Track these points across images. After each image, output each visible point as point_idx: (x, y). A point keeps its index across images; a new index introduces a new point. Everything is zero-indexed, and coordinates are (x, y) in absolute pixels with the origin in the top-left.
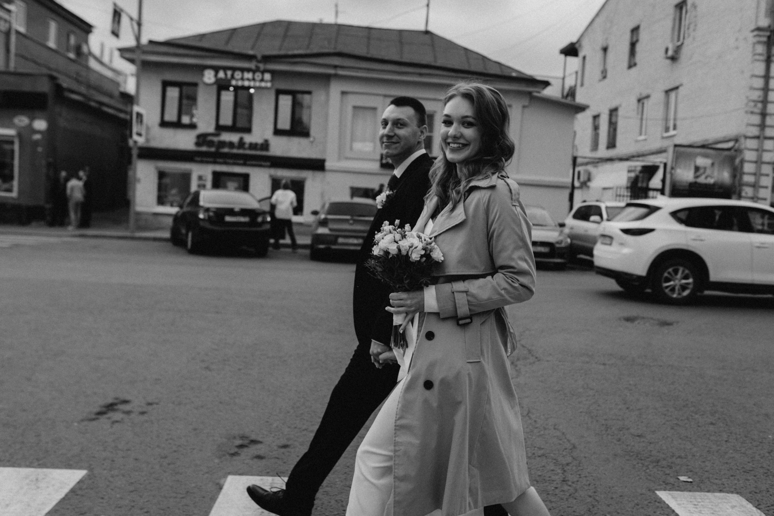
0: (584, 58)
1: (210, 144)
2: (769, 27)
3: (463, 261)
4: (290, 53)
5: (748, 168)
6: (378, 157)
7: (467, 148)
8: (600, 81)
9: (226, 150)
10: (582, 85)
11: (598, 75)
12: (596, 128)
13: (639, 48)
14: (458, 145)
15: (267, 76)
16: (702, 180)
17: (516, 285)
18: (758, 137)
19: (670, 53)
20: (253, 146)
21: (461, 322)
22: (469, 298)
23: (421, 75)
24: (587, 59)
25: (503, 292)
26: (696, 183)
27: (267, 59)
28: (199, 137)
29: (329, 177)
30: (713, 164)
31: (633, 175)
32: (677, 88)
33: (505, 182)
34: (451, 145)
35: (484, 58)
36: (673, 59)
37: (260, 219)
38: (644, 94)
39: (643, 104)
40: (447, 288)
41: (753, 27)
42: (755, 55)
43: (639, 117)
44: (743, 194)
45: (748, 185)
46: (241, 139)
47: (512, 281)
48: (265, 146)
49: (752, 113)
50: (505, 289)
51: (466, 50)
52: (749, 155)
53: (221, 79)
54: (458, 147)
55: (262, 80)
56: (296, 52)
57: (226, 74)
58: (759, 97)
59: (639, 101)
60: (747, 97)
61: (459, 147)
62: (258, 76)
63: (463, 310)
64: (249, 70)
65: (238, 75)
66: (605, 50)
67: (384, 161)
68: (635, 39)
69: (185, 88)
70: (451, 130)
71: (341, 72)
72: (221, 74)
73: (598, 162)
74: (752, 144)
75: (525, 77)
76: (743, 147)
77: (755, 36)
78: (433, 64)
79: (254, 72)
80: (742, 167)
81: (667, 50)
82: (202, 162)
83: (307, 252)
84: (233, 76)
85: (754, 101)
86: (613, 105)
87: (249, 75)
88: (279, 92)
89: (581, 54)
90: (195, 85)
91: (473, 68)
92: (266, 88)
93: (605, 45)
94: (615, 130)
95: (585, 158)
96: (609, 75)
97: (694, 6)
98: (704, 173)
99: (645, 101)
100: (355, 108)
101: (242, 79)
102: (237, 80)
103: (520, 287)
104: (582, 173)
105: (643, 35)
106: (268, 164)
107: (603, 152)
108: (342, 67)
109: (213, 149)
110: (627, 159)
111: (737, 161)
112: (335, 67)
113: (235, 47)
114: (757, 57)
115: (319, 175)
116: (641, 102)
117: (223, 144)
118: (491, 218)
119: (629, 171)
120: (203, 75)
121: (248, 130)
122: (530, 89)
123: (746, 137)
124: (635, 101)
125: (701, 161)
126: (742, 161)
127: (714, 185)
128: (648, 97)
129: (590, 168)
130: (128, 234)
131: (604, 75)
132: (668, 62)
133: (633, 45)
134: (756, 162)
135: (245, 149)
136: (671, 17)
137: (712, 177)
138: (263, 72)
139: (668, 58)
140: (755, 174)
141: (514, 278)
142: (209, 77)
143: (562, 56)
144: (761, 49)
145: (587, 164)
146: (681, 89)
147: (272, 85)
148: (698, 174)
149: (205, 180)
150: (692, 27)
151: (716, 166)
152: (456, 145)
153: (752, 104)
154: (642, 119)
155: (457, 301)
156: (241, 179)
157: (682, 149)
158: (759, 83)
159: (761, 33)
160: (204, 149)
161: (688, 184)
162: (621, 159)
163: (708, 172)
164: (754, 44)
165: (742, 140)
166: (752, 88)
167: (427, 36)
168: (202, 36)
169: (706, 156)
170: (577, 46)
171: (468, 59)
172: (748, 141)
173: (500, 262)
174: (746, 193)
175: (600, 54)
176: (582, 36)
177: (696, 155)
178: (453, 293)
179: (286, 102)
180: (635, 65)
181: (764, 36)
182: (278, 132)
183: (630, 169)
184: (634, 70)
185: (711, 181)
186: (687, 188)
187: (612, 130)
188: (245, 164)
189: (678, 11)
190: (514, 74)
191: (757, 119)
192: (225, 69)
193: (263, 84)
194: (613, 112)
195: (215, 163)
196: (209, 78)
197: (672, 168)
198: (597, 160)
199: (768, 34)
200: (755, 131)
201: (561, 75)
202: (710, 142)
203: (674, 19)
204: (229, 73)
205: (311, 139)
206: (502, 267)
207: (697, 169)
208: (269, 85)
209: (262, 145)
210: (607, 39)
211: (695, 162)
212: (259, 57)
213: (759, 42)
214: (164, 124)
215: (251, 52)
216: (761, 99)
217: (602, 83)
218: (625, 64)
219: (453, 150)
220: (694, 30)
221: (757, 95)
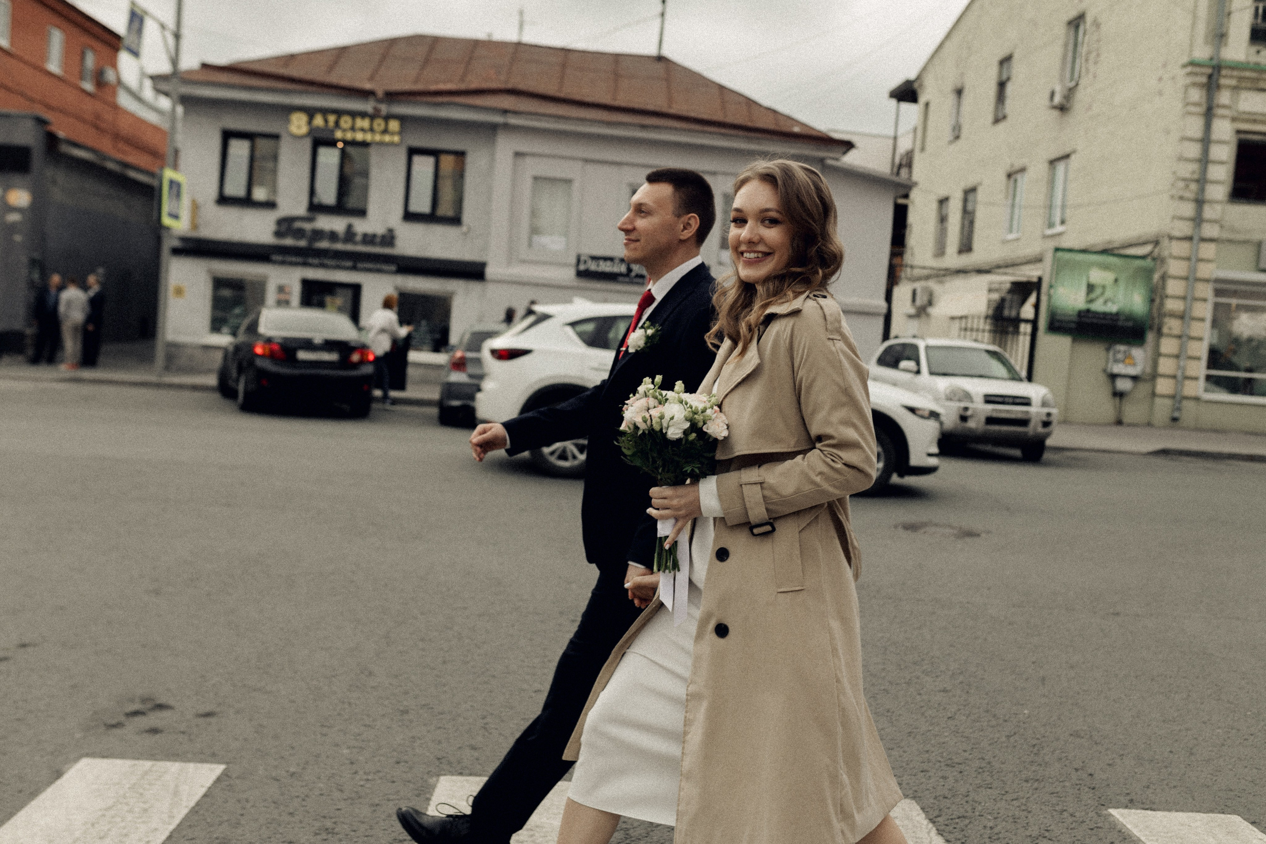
0: (927, 105)
1: (299, 233)
2: (1211, 59)
3: (761, 432)
4: (433, 87)
5: (1174, 287)
6: (573, 261)
8: (951, 142)
9: (324, 244)
10: (923, 149)
11: (948, 135)
12: (943, 219)
13: (1010, 88)
14: (756, 255)
15: (394, 125)
16: (1098, 306)
17: (840, 466)
18: (1190, 239)
19: (1057, 99)
20: (369, 239)
21: (756, 531)
22: (767, 493)
23: (643, 127)
24: (932, 108)
26: (1088, 311)
27: (392, 96)
28: (280, 222)
29: (491, 290)
30: (1116, 280)
31: (996, 296)
32: (1067, 156)
33: (819, 304)
34: (745, 255)
35: (750, 103)
36: (1063, 109)
37: (356, 357)
38: (1017, 166)
39: (1016, 181)
40: (732, 480)
41: (1185, 59)
42: (1188, 104)
43: (1010, 202)
44: (1165, 330)
45: (1173, 315)
46: (350, 227)
47: (833, 460)
48: (389, 239)
49: (1181, 198)
50: (821, 474)
51: (721, 88)
52: (1176, 268)
53: (318, 129)
54: (755, 258)
55: (385, 131)
56: (442, 87)
57: (326, 121)
58: (1193, 172)
59: (1009, 176)
60: (1174, 173)
61: (758, 257)
62: (379, 125)
63: (757, 512)
64: (363, 115)
65: (346, 122)
66: (959, 92)
67: (582, 267)
68: (1004, 77)
69: (261, 143)
71: (513, 120)
72: (319, 121)
73: (944, 275)
74: (1180, 248)
75: (814, 133)
76: (1166, 253)
77: (1189, 74)
78: (665, 109)
79: (372, 117)
80: (1164, 287)
81: (1052, 94)
82: (283, 263)
83: (434, 411)
84: (337, 124)
85: (1184, 180)
86: (969, 183)
87: (365, 123)
88: (413, 152)
89: (922, 99)
90: (276, 137)
91: (730, 119)
92: (391, 144)
93: (959, 86)
94: (972, 223)
95: (924, 268)
96: (965, 133)
97: (1097, 25)
98: (1102, 294)
99: (1019, 176)
100: (536, 178)
101: (353, 129)
102: (344, 130)
103: (846, 468)
104: (919, 292)
105: (1019, 71)
106: (393, 268)
107: (952, 259)
108: (516, 113)
109: (302, 243)
110: (987, 272)
111: (1156, 277)
112: (505, 112)
113: (343, 76)
114: (1192, 109)
115: (474, 287)
116: (1013, 177)
117: (318, 234)
119: (990, 291)
120: (288, 121)
121: (362, 213)
122: (821, 154)
123: (1171, 238)
124: (1003, 178)
125: (1097, 276)
126: (1164, 278)
127: (1117, 314)
128: (1023, 170)
129: (932, 284)
130: (152, 378)
131: (956, 132)
132: (1056, 113)
133: (1002, 85)
134: (1186, 279)
135: (355, 243)
136: (1060, 42)
137: (1114, 303)
138: (387, 118)
139: (1055, 108)
140: (1184, 298)
141: (835, 455)
142: (298, 124)
143: (893, 102)
144: (1196, 95)
145: (927, 278)
146: (1073, 157)
147: (401, 140)
148: (1093, 296)
149: (289, 293)
150: (1092, 56)
151: (1122, 284)
152: (752, 256)
153: (1181, 184)
154: (1013, 206)
155: (746, 499)
156: (349, 293)
157: (1067, 256)
158: (1194, 150)
159: (1198, 70)
160: (289, 242)
161: (1075, 313)
162: (980, 271)
163: (1108, 294)
164: (1186, 87)
165: (1165, 242)
166: (1181, 159)
167: (660, 66)
168: (291, 58)
169: (1106, 267)
170: (916, 85)
171: (723, 103)
172: (1174, 243)
174: (1170, 329)
175: (951, 99)
176: (924, 69)
177: (1091, 265)
178: (741, 486)
179: (424, 167)
180: (1005, 117)
181: (1202, 74)
182: (410, 216)
183: (993, 286)
184: (1001, 126)
185: (1112, 308)
186: (1075, 319)
187: (966, 223)
188: (354, 268)
189: (1072, 32)
190: (796, 129)
191: (1188, 209)
192: (325, 112)
193: (387, 138)
194: (970, 192)
195: (305, 264)
196: (299, 127)
197: (1051, 286)
198: (942, 272)
199: (1209, 71)
200: (1185, 229)
201: (891, 133)
202: (1116, 245)
203: (1066, 45)
204: (332, 119)
205: (464, 229)
206: (820, 439)
207: (1091, 288)
208: (396, 139)
209: (383, 237)
210: (962, 74)
211: (1088, 277)
212: (380, 93)
213: (1194, 84)
214: (223, 200)
215: (368, 86)
216: (1196, 176)
217: (952, 146)
218: (990, 118)
219: (749, 264)
220: (1096, 63)
221: (1189, 170)
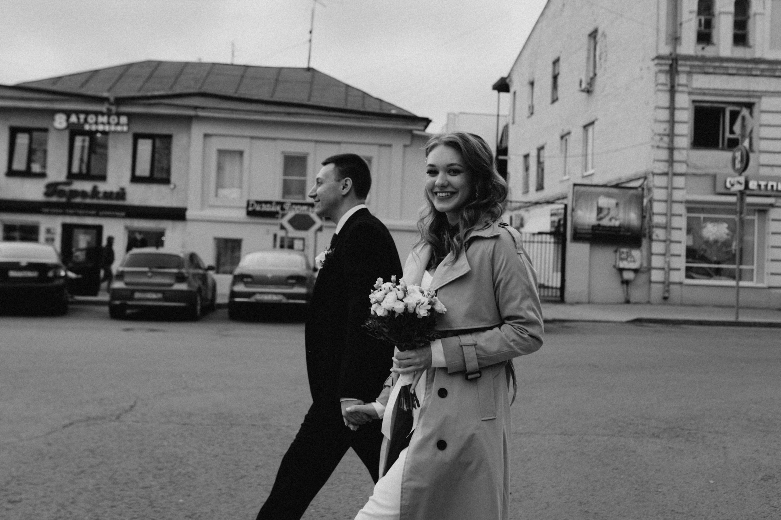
0: (515, 93)
1: (61, 193)
2: (671, 54)
3: (471, 314)
4: (149, 94)
5: (658, 207)
6: (245, 205)
7: (455, 196)
8: (529, 117)
9: (78, 200)
10: (513, 123)
11: (527, 113)
12: (527, 169)
13: (560, 80)
14: (446, 194)
15: (124, 120)
16: (605, 222)
17: (526, 336)
18: (666, 174)
19: (584, 85)
20: (108, 195)
21: (470, 377)
22: (478, 352)
23: (289, 114)
24: (517, 94)
25: (512, 344)
26: (599, 226)
27: (120, 101)
28: (49, 186)
29: (190, 226)
30: (617, 204)
31: (556, 219)
32: (592, 123)
33: (507, 230)
34: (439, 194)
35: (365, 95)
36: (589, 91)
37: (51, 274)
38: (565, 132)
39: (566, 140)
40: (454, 341)
41: (654, 55)
42: (657, 85)
43: (563, 155)
44: (654, 237)
45: (658, 226)
46: (95, 188)
47: (521, 332)
48: (121, 194)
49: (658, 147)
50: (513, 341)
51: (347, 86)
52: (659, 194)
53: (73, 124)
54: (446, 196)
55: (118, 124)
56: (156, 93)
57: (78, 119)
58: (665, 130)
59: (562, 137)
60: (653, 131)
61: (448, 195)
62: (114, 120)
63: (472, 364)
64: (103, 114)
65: (92, 119)
66: (532, 84)
67: (250, 209)
68: (556, 72)
69: (35, 134)
70: (438, 180)
71: (201, 113)
72: (73, 119)
73: (529, 206)
74: (661, 181)
75: (405, 114)
76: (651, 185)
77: (657, 65)
78: (306, 102)
79: (109, 114)
80: (651, 208)
81: (581, 82)
82: (49, 213)
84: (86, 121)
85: (659, 135)
86: (539, 144)
87: (104, 119)
88: (137, 137)
89: (512, 90)
90: (45, 130)
91: (350, 107)
92: (122, 132)
93: (531, 79)
94: (543, 170)
95: (516, 202)
96: (535, 111)
97: (604, 35)
98: (608, 214)
99: (567, 137)
100: (220, 151)
101: (96, 123)
102: (90, 124)
103: (530, 338)
104: (514, 218)
105: (563, 68)
106: (123, 214)
107: (534, 196)
108: (203, 108)
109: (64, 200)
110: (552, 202)
111: (645, 201)
112: (196, 108)
113: (89, 91)
114: (660, 87)
115: (179, 225)
116: (565, 138)
117: (75, 193)
118: (497, 268)
119: (552, 215)
120: (53, 120)
121: (103, 178)
122: (410, 127)
123: (654, 174)
124: (558, 139)
125: (603, 202)
126: (651, 201)
127: (620, 227)
128: (569, 133)
129: (522, 212)
131: (531, 111)
132: (585, 95)
133: (555, 78)
134: (666, 201)
135: (99, 198)
136: (585, 47)
137: (616, 220)
138: (119, 115)
139: (583, 91)
140: (666, 215)
141: (522, 329)
142: (60, 121)
143: (495, 92)
144: (663, 78)
145: (519, 208)
146: (596, 123)
147: (129, 129)
148: (602, 215)
149: (54, 234)
150: (603, 57)
151: (621, 206)
152: (444, 195)
153: (658, 138)
154: (566, 157)
155: (465, 356)
156: (94, 231)
157: (583, 189)
158: (665, 115)
159: (663, 62)
160: (54, 199)
161: (590, 227)
162: (548, 202)
163: (613, 213)
164: (656, 73)
165: (650, 177)
166: (657, 121)
167: (309, 73)
168: (58, 79)
169: (609, 195)
170: (508, 80)
171: (347, 95)
172: (656, 177)
173: (507, 312)
174: (657, 236)
175: (528, 88)
176: (512, 70)
177: (599, 195)
178: (461, 346)
179: (145, 147)
180: (557, 99)
181: (666, 64)
182: (135, 179)
183: (553, 212)
184: (556, 104)
185: (617, 223)
186: (590, 231)
187: (540, 170)
188: (97, 215)
189: (592, 42)
190: (393, 112)
191: (664, 154)
192: (78, 113)
193: (119, 128)
194: (541, 149)
195: (64, 214)
196: (60, 123)
197: (573, 210)
198: (528, 204)
199: (670, 62)
200: (662, 167)
201: (496, 113)
202: (623, 180)
203: (589, 50)
204: (82, 117)
205: (172, 186)
206: (509, 318)
207: (600, 210)
208: (125, 128)
209: (118, 194)
210: (533, 73)
211: (598, 203)
212: (112, 99)
213: (661, 71)
214: (11, 173)
215: (105, 95)
216: (667, 132)
217: (530, 119)
218: (549, 99)
219: (442, 200)
220: (605, 60)
221: (663, 128)
